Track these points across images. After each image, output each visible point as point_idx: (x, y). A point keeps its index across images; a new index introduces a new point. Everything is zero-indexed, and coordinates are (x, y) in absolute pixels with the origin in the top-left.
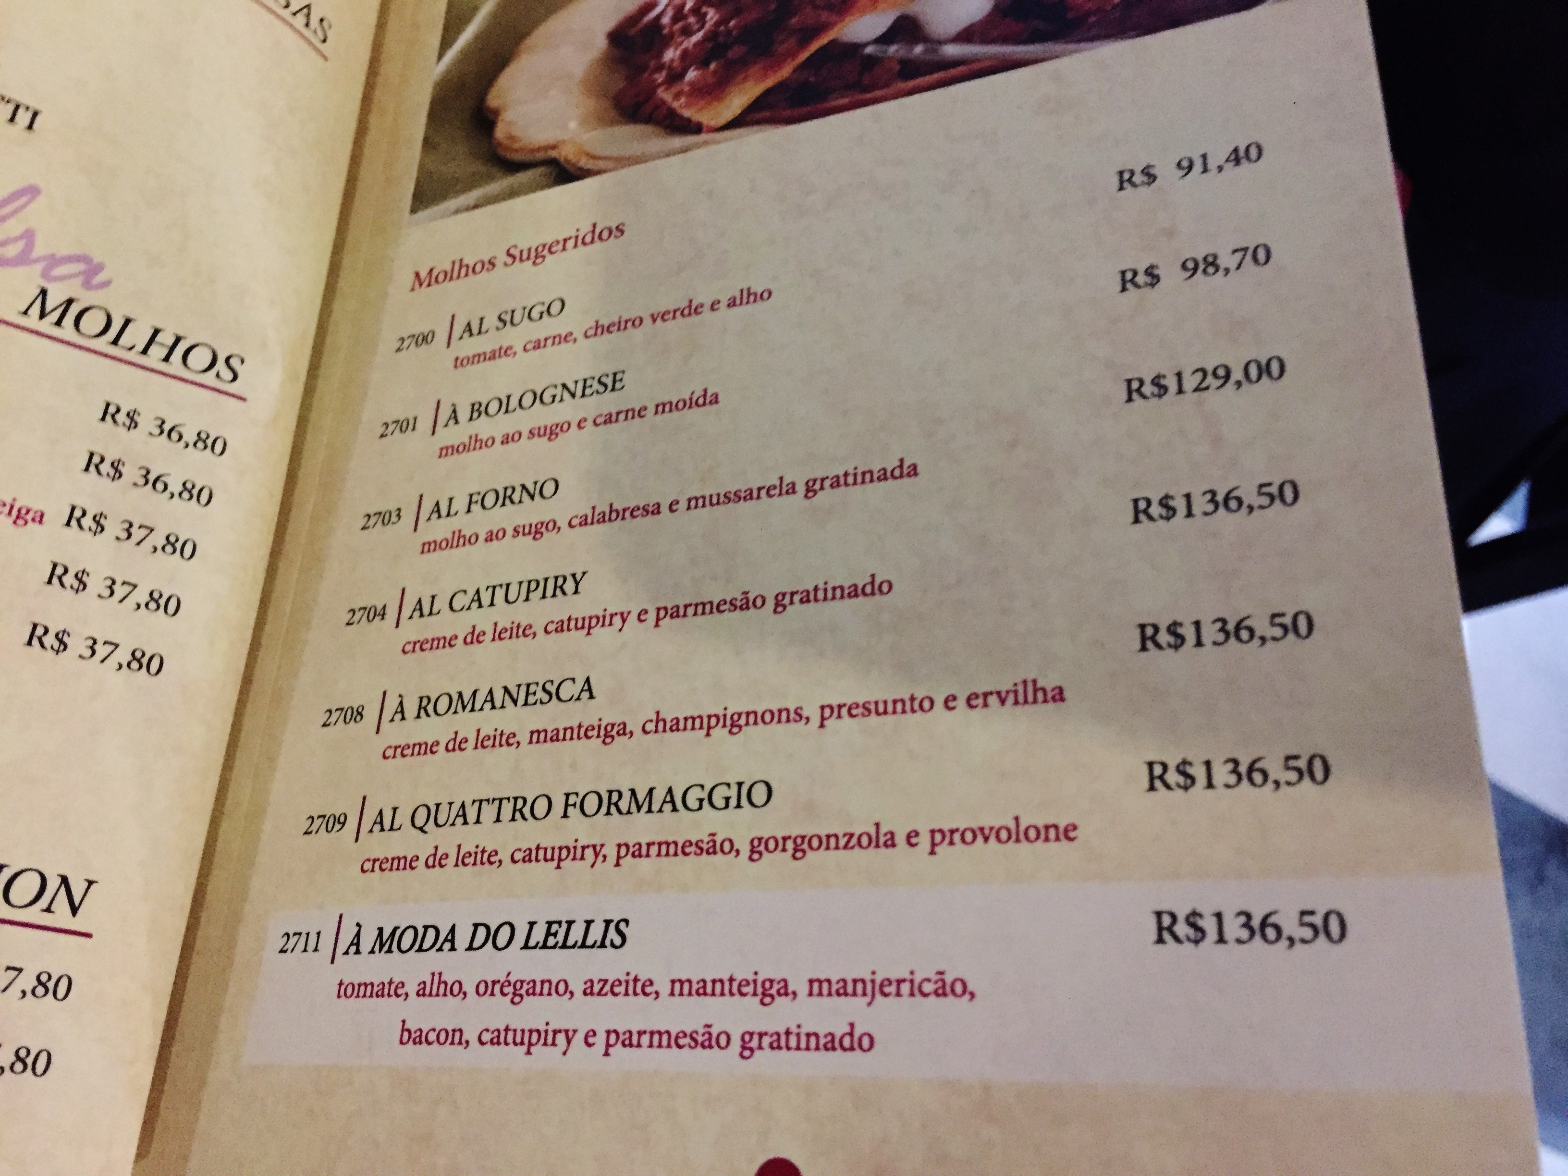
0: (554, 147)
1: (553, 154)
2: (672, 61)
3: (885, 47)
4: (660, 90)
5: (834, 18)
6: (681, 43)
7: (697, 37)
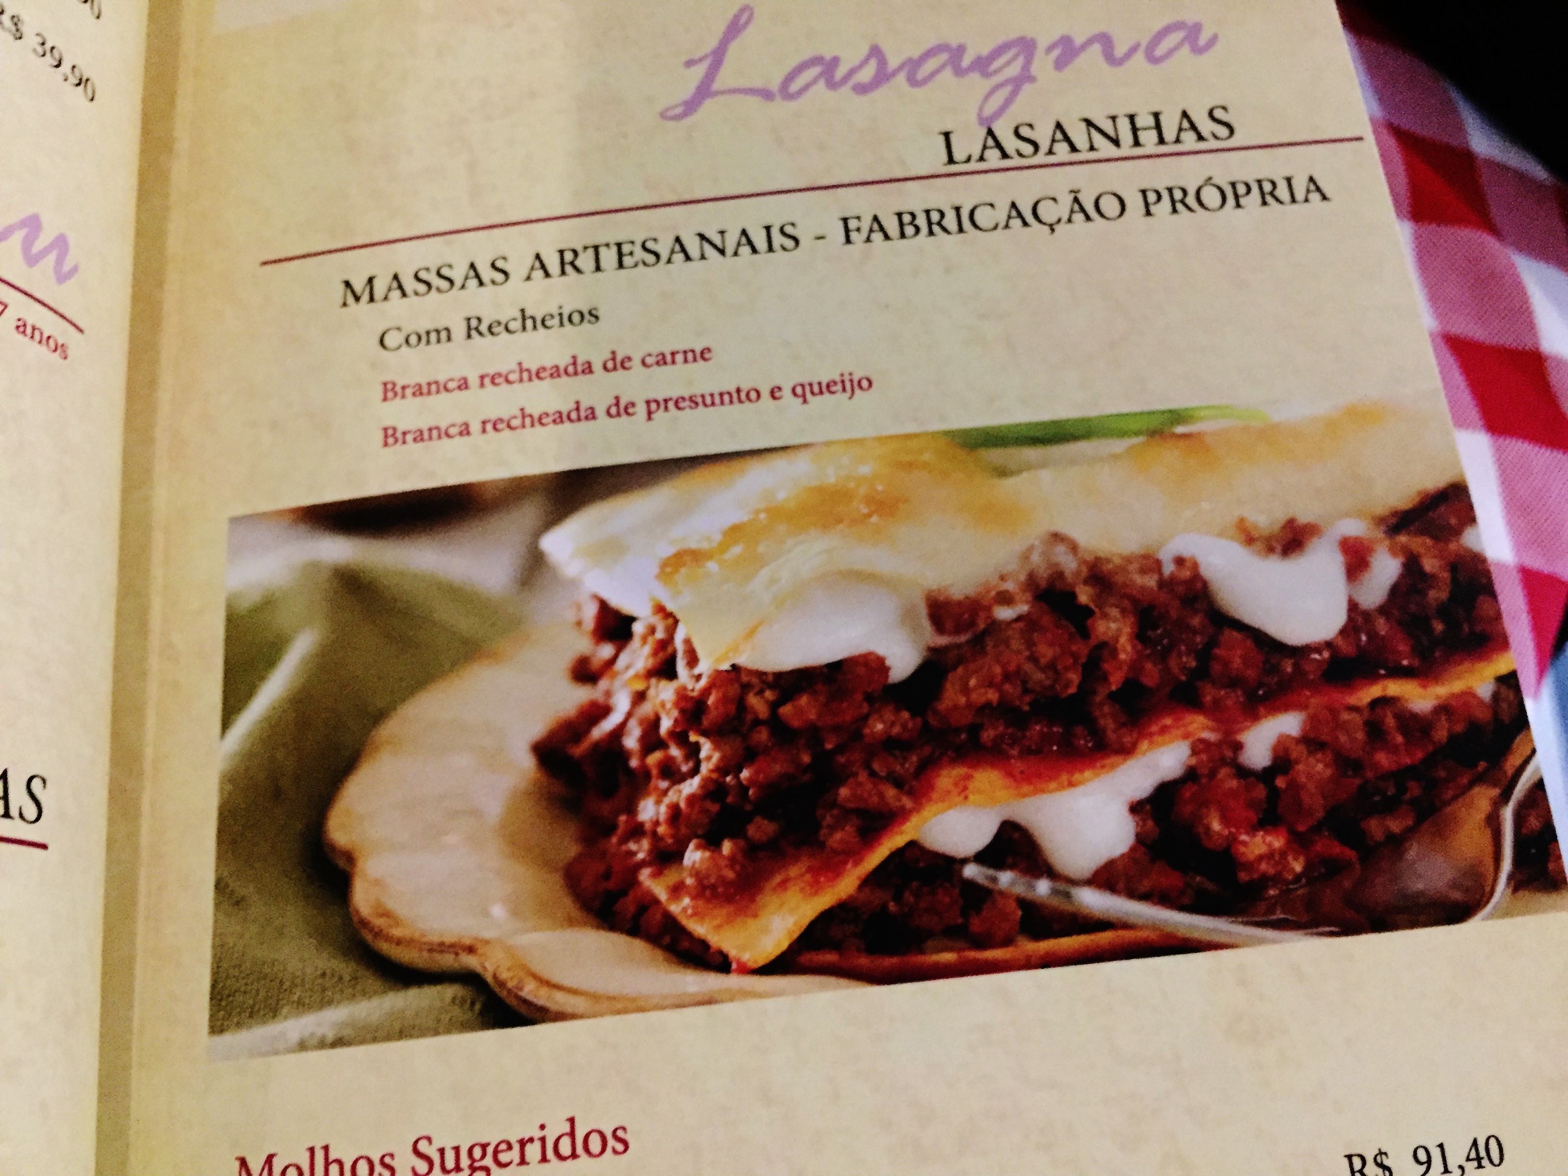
0: (471, 950)
1: (470, 961)
2: (657, 823)
3: (993, 872)
4: (645, 875)
5: (907, 802)
6: (665, 792)
7: (691, 786)
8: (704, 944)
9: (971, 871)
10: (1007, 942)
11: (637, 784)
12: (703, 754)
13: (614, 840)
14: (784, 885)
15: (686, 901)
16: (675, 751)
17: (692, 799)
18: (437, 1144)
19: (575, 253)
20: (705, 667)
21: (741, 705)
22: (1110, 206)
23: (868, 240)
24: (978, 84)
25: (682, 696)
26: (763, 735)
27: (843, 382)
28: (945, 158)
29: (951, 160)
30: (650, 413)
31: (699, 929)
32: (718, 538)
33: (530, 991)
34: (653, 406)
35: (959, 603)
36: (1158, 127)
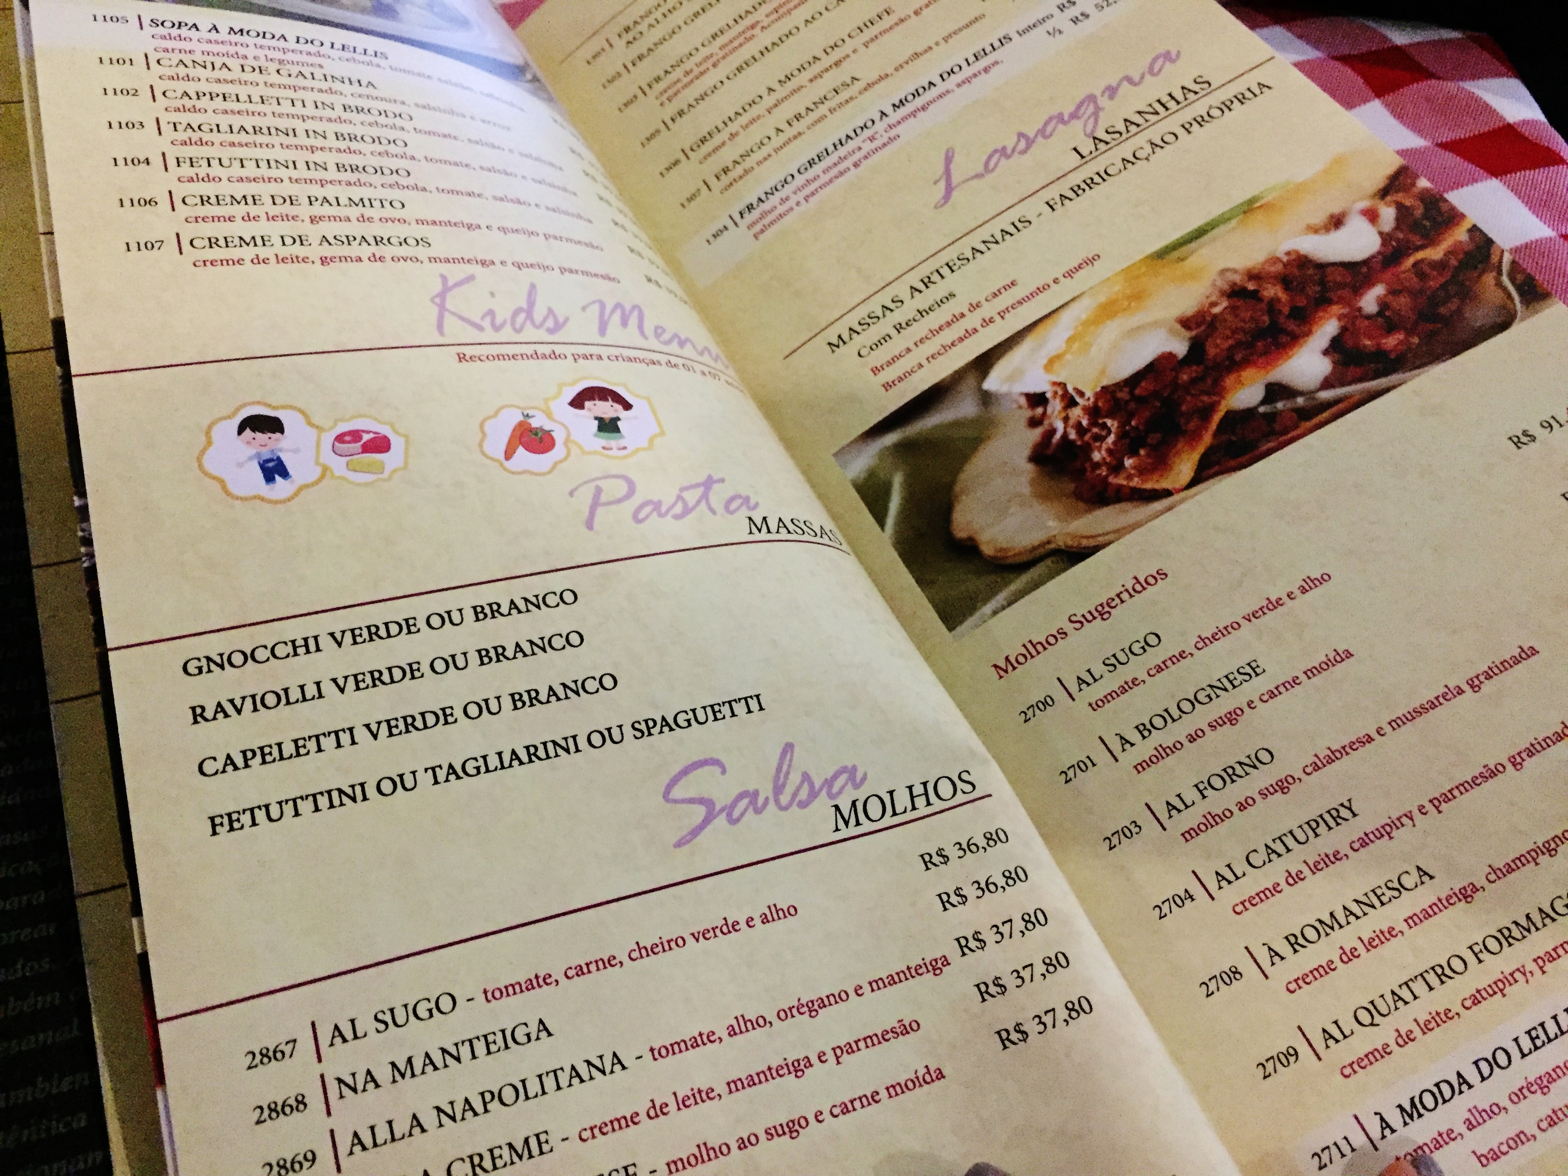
0: (1048, 542)
1: (1052, 546)
2: (1104, 459)
3: (1273, 405)
4: (1112, 480)
5: (1215, 398)
7: (1111, 439)
8: (1155, 490)
9: (1262, 410)
10: (1295, 427)
11: (1087, 449)
12: (1109, 425)
13: (1088, 474)
14: (1178, 453)
15: (1136, 479)
16: (1095, 430)
17: (1114, 443)
18: (1080, 614)
19: (928, 277)
20: (1089, 393)
21: (1116, 400)
22: (1169, 138)
23: (1063, 205)
24: (1077, 125)
25: (1086, 409)
26: (1133, 405)
27: (1085, 262)
28: (1080, 158)
29: (1083, 157)
30: (1002, 317)
31: (1148, 486)
32: (1064, 346)
33: (1086, 543)
34: (1002, 314)
35: (1194, 316)
36: (1173, 98)
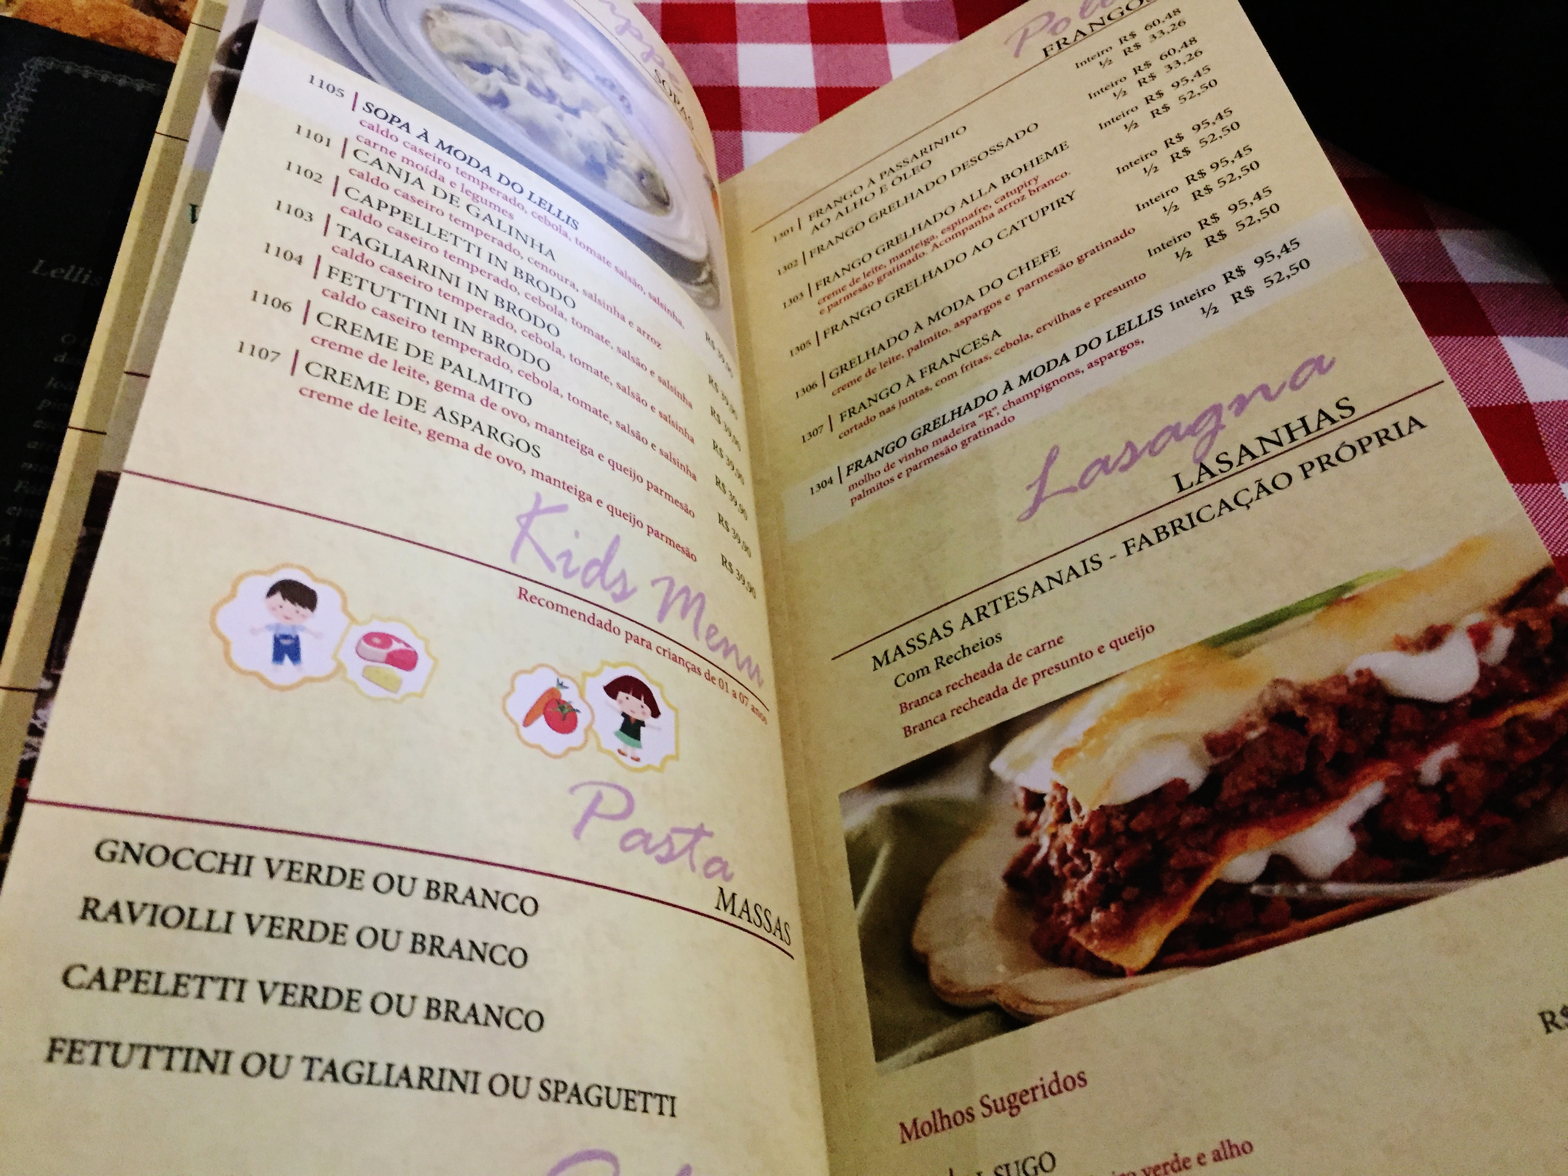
0: (991, 992)
1: (993, 998)
2: (1073, 903)
3: (1269, 887)
4: (1072, 934)
5: (1211, 858)
6: (1075, 885)
7: (1089, 878)
8: (1109, 963)
9: (1255, 889)
10: (1284, 925)
11: (1060, 884)
12: (1092, 859)
13: (1053, 917)
14: (1148, 922)
15: (1096, 942)
16: (1077, 861)
17: (1090, 886)
18: (992, 1097)
19: (984, 607)
20: (1085, 811)
21: (1108, 827)
22: (1282, 481)
23: (1141, 549)
24: (1191, 441)
25: (1076, 829)
26: (1122, 841)
27: (1137, 632)
28: (1178, 489)
29: (1181, 489)
30: (1035, 681)
31: (1105, 955)
32: (1081, 738)
33: (1024, 1007)
34: (1037, 676)
35: (1224, 737)
36: (1305, 424)
